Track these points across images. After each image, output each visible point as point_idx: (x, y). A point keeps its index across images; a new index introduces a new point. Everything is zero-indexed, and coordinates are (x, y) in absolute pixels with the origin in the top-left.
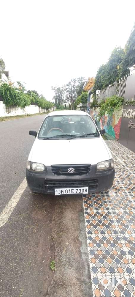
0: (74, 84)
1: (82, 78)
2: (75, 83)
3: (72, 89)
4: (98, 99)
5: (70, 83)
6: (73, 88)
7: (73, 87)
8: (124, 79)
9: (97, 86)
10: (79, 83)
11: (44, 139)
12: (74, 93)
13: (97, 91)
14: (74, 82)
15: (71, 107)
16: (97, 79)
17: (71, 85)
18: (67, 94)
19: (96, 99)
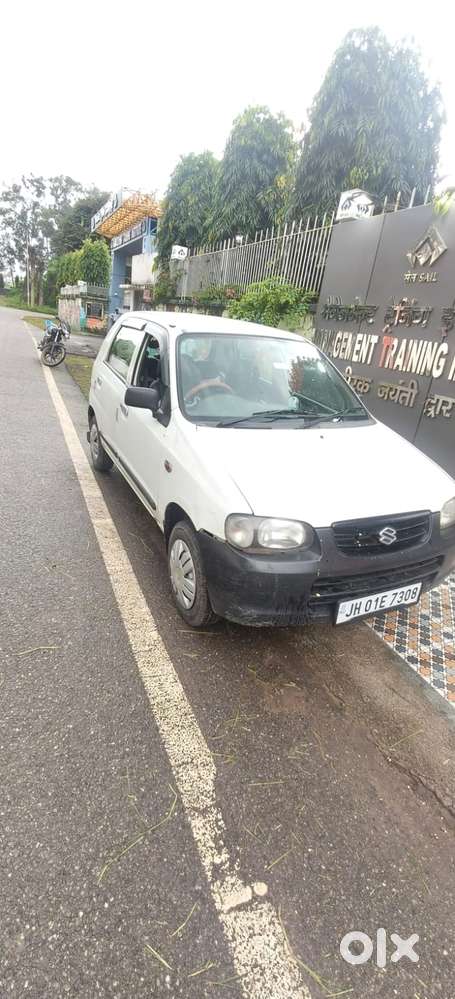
0: (36, 199)
1: (70, 182)
2: (39, 195)
3: (29, 219)
4: (178, 277)
5: (16, 189)
6: (29, 214)
7: (34, 209)
8: (303, 229)
9: (175, 229)
10: (57, 197)
11: (220, 426)
12: (35, 235)
13: (176, 248)
14: (33, 189)
15: (32, 291)
16: (171, 205)
17: (22, 198)
18: (7, 236)
19: (171, 277)
